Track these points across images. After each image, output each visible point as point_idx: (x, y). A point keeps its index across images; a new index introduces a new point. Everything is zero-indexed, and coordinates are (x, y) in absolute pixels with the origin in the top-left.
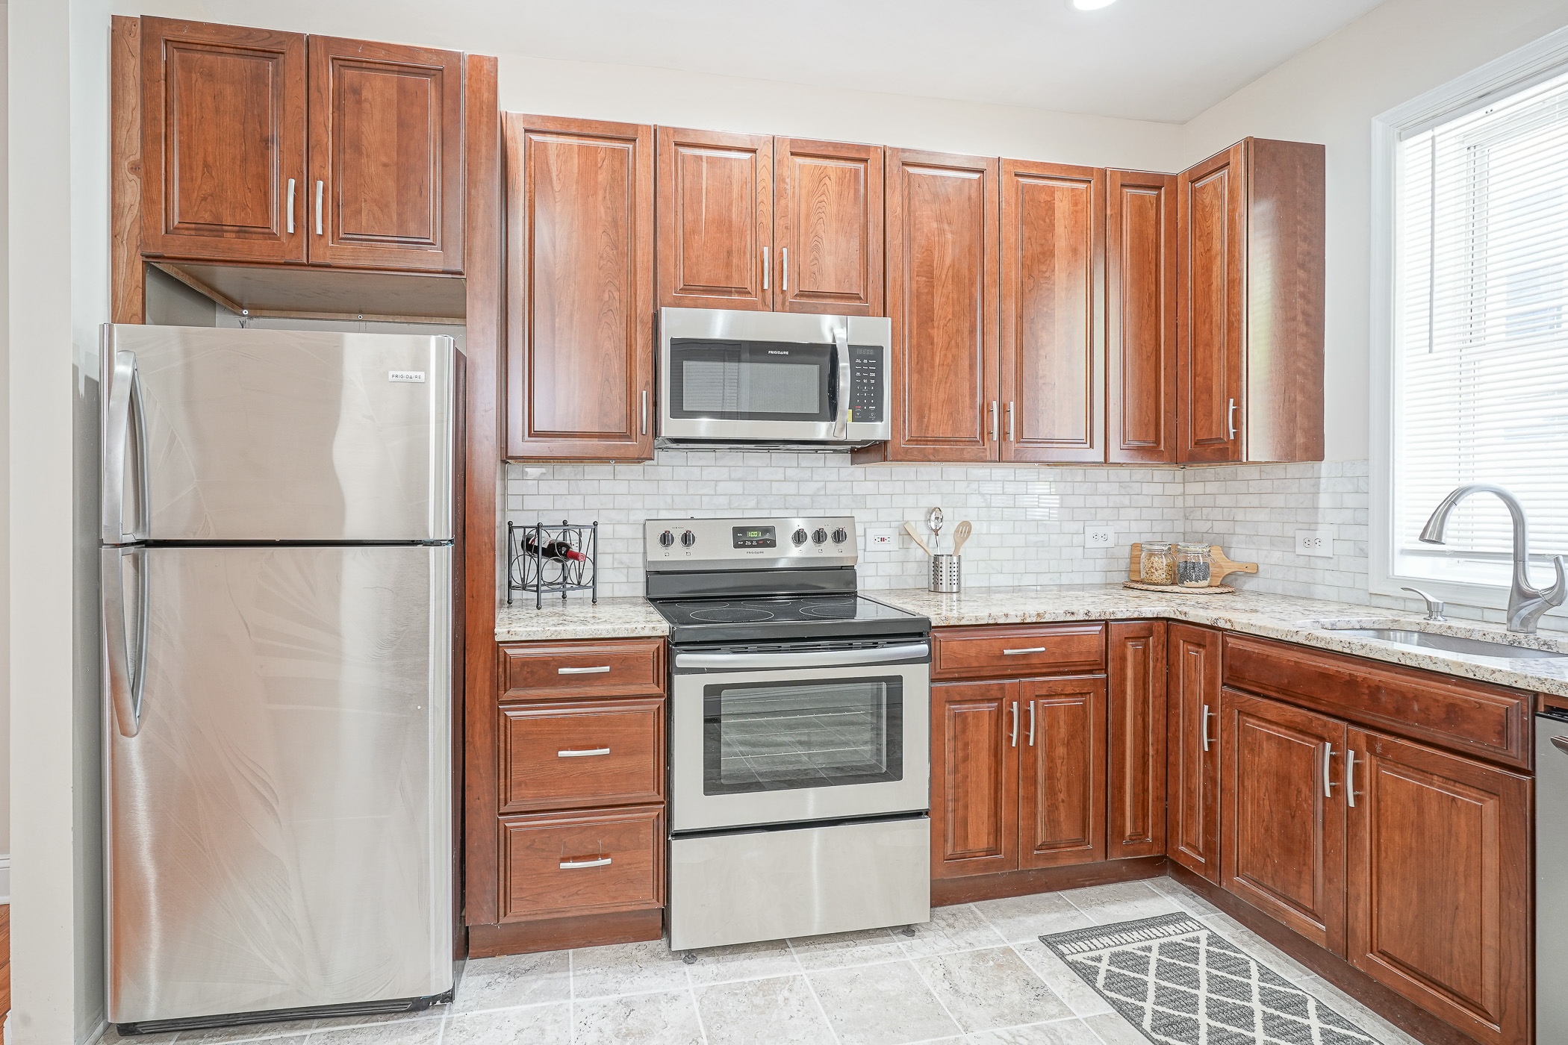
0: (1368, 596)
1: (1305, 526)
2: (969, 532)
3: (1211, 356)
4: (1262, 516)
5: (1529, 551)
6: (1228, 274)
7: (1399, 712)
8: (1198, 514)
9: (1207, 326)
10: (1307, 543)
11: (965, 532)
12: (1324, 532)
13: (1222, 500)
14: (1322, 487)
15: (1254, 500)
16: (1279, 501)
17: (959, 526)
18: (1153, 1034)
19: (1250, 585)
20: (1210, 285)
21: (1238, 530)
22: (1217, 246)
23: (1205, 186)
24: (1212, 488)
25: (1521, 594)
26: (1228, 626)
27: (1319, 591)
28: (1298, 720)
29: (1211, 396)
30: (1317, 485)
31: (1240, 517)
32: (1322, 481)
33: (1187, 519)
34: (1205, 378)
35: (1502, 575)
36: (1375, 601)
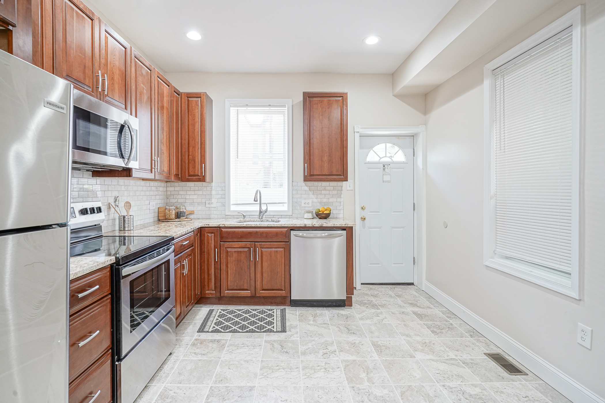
0: (225, 216)
1: (209, 199)
2: (130, 206)
3: (195, 151)
4: (195, 197)
5: (262, 202)
6: (201, 128)
7: (266, 237)
8: (172, 197)
9: (193, 142)
10: (209, 204)
11: (128, 206)
12: (214, 200)
13: (181, 193)
14: (213, 189)
15: (193, 193)
16: (200, 193)
17: (125, 204)
18: (243, 331)
19: (192, 216)
20: (195, 130)
21: (187, 201)
22: (197, 119)
23: (192, 100)
24: (177, 189)
25: (261, 212)
26: (223, 226)
27: (212, 216)
28: (243, 245)
29: (195, 162)
30: (212, 188)
31: (188, 197)
32: (213, 187)
33: (167, 198)
34: (193, 157)
35: (257, 208)
36: (227, 217)
